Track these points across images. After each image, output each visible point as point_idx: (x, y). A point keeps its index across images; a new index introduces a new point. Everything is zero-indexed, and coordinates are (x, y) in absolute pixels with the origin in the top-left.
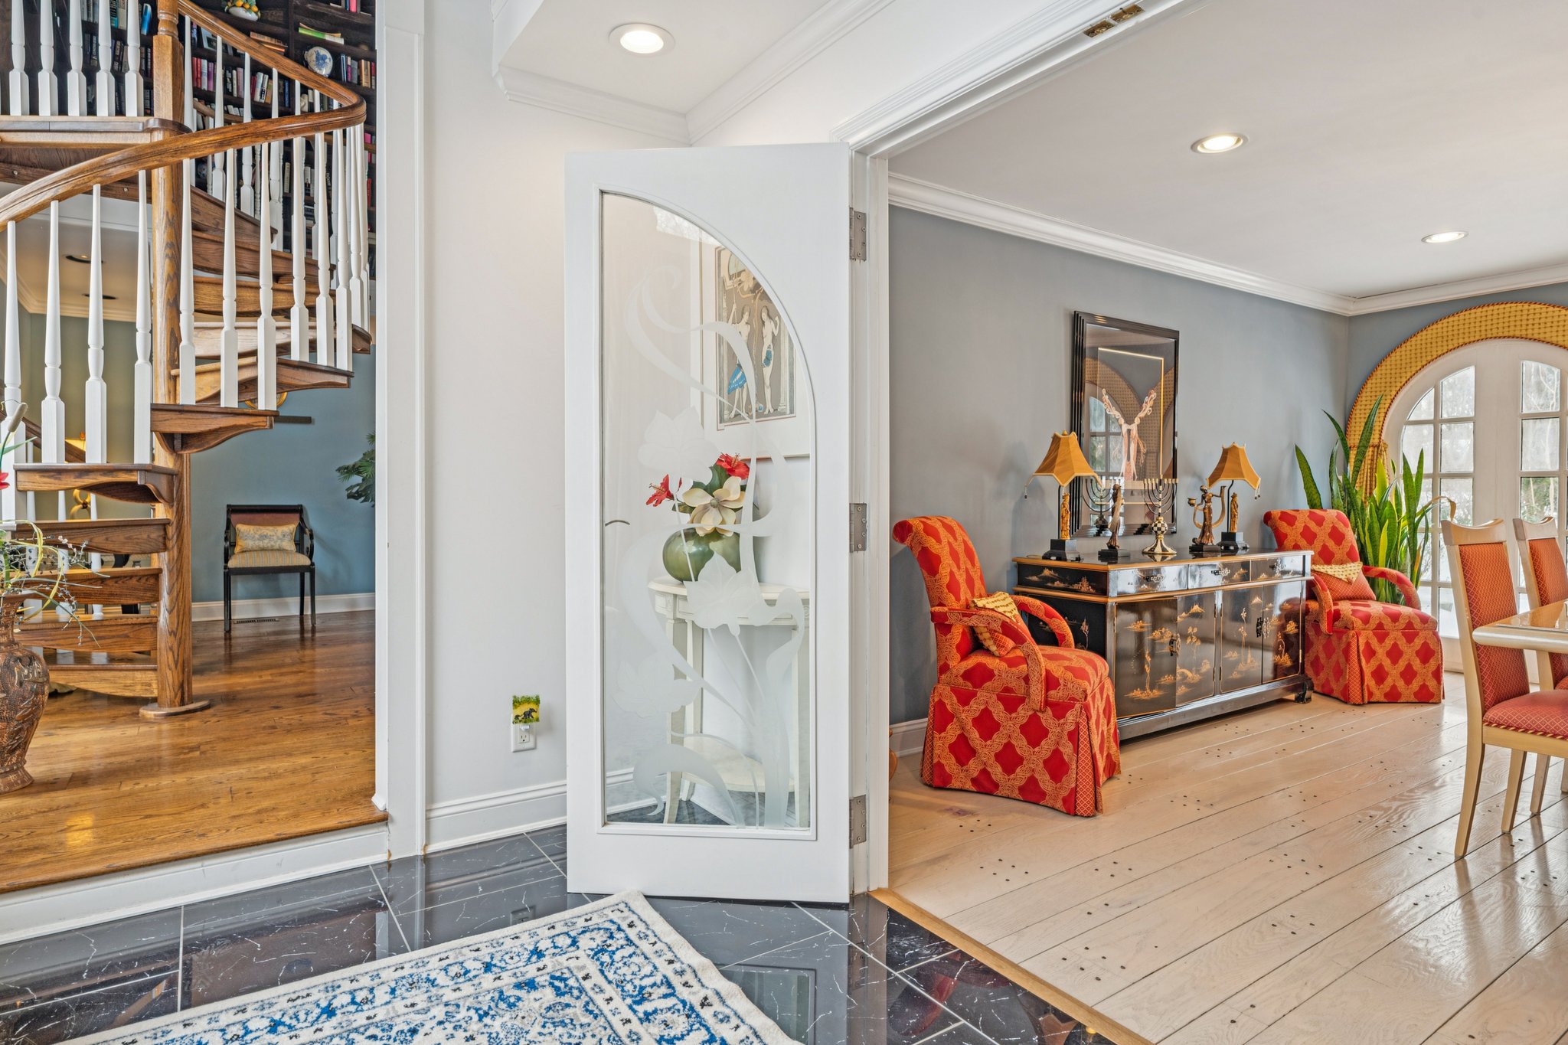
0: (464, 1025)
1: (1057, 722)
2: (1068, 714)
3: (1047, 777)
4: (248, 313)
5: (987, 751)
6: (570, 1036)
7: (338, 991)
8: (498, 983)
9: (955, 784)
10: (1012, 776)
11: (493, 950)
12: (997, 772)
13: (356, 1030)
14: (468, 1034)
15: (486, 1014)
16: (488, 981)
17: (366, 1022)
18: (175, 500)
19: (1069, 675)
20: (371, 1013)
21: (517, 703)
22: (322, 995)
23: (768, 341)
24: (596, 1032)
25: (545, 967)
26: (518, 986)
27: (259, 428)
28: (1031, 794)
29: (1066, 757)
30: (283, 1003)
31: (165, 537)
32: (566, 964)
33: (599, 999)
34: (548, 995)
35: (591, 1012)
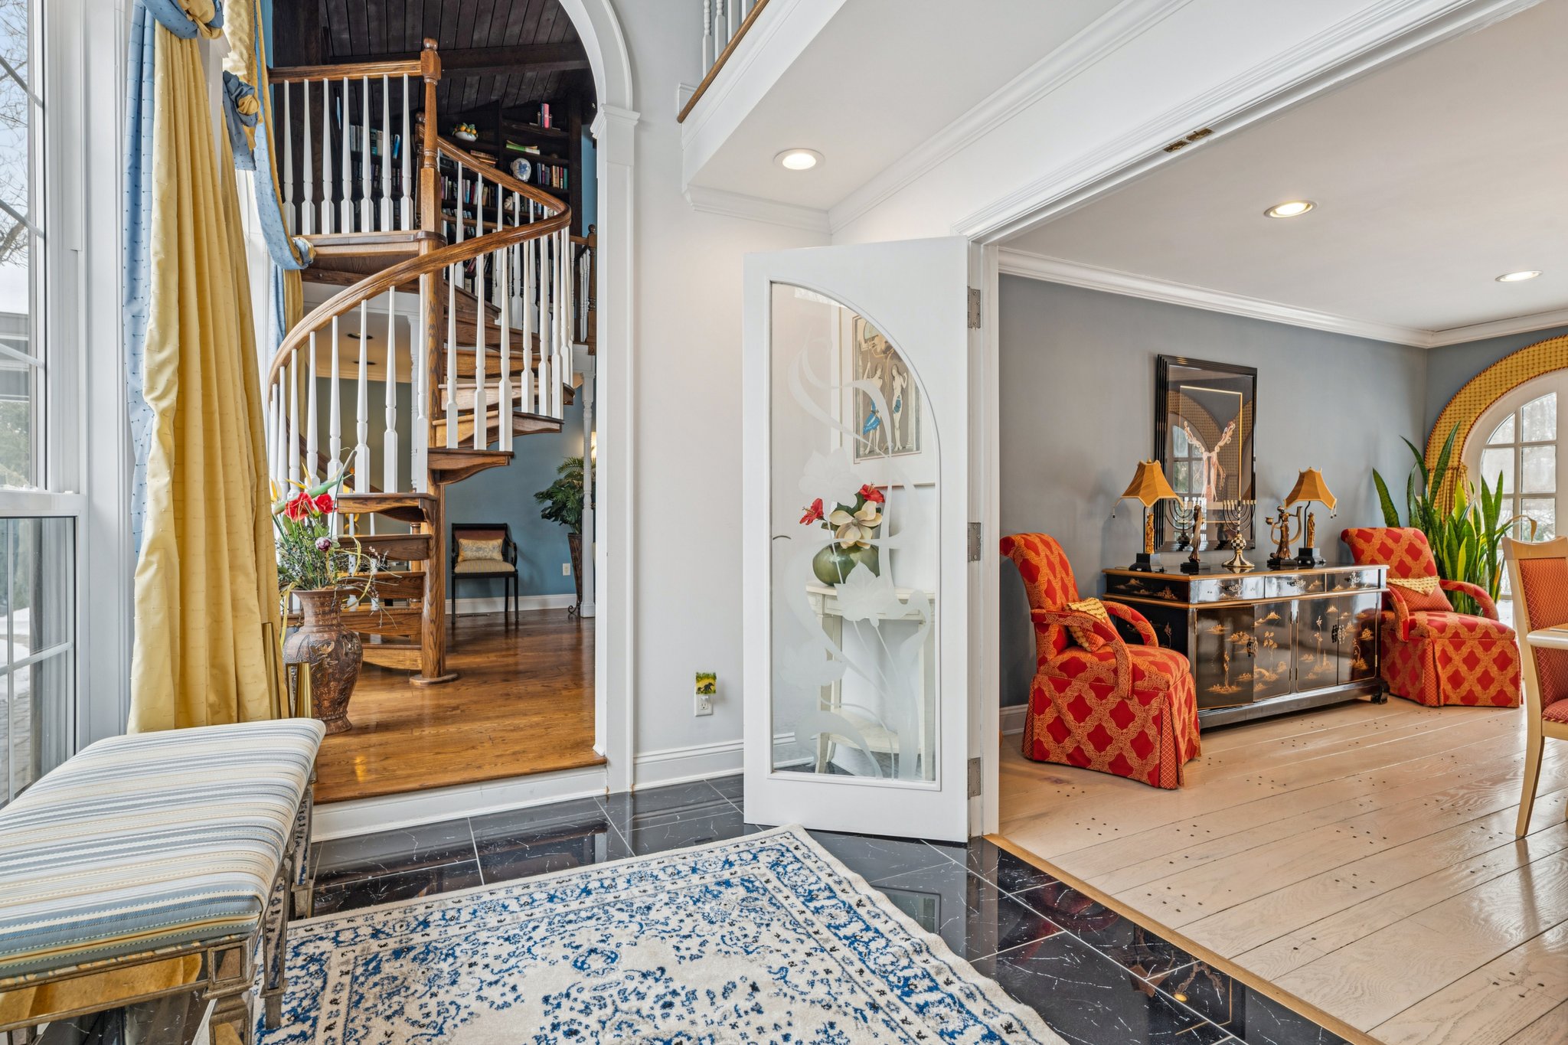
0: (684, 907)
1: (1143, 708)
2: (1153, 701)
3: (1134, 755)
4: (493, 376)
5: (1080, 731)
6: (762, 919)
7: (590, 879)
8: (703, 881)
9: (1053, 758)
10: (1103, 753)
11: (696, 859)
12: (1089, 749)
13: (608, 904)
14: (688, 913)
15: (698, 900)
16: (695, 879)
17: (614, 900)
18: (435, 521)
19: (1154, 669)
20: (617, 894)
21: (699, 678)
22: (580, 881)
23: (897, 392)
24: (780, 917)
25: (735, 873)
26: (719, 884)
27: (502, 465)
28: (1120, 769)
29: (1150, 738)
30: (553, 884)
31: (428, 548)
32: (751, 871)
33: (780, 897)
34: (741, 892)
35: (775, 905)
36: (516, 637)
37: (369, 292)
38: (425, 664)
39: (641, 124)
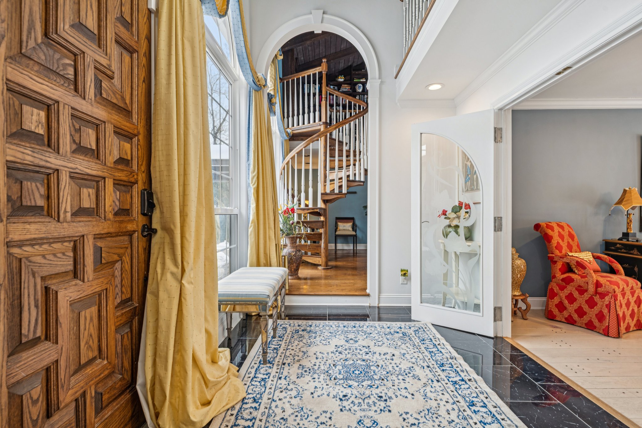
0: (381, 335)
1: (601, 300)
2: (606, 298)
3: (597, 321)
4: (341, 168)
5: (571, 309)
6: (404, 342)
7: (357, 324)
8: (390, 330)
9: (557, 319)
10: (582, 319)
11: (390, 325)
12: (575, 316)
13: (359, 330)
15: (386, 334)
16: (388, 330)
17: (361, 330)
18: (325, 216)
19: (608, 283)
20: (363, 329)
21: (402, 271)
22: (353, 324)
24: (410, 343)
25: (402, 330)
26: (395, 332)
27: (343, 198)
28: (590, 326)
29: (605, 314)
30: (346, 324)
31: (323, 225)
32: (407, 331)
33: (413, 338)
34: (401, 335)
35: (410, 340)
36: (356, 257)
37: (305, 145)
38: (322, 262)
39: (382, 83)
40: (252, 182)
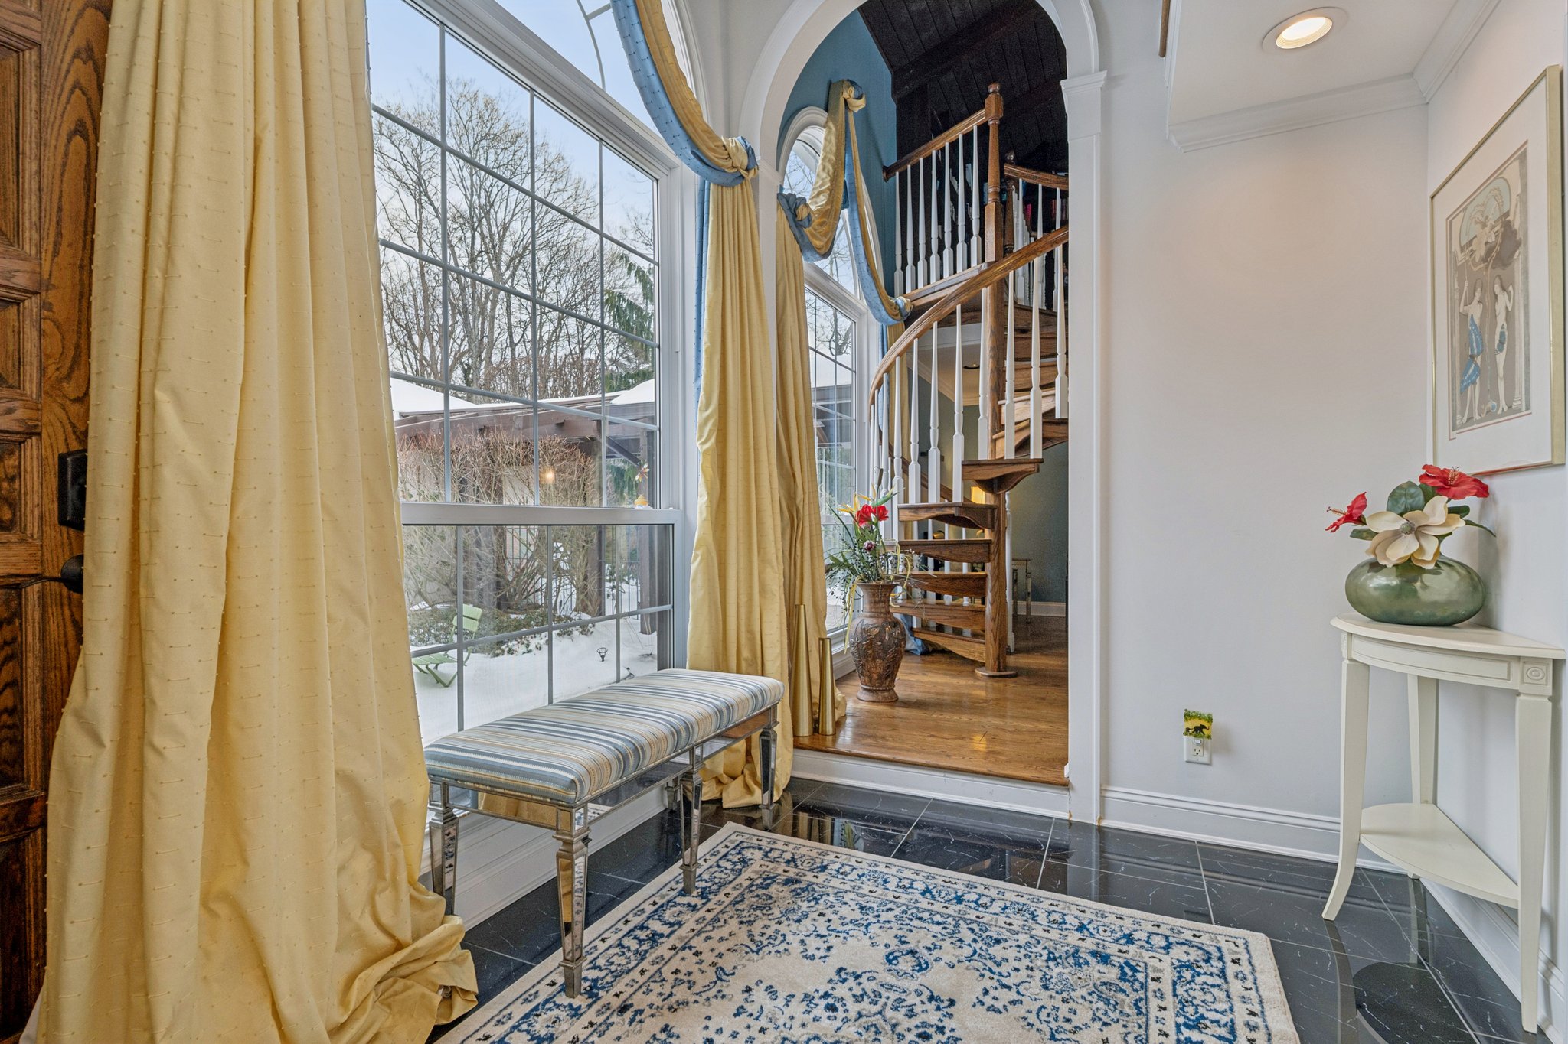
0: (1033, 957)
6: (1106, 1014)
7: (974, 890)
8: (1080, 943)
11: (1093, 917)
13: (965, 920)
14: (1031, 965)
15: (1054, 959)
16: (1073, 938)
17: (974, 918)
18: (995, 528)
20: (981, 915)
21: (1188, 716)
22: (963, 887)
23: (1501, 320)
24: (1130, 1025)
25: (1127, 952)
26: (1094, 954)
27: (1030, 473)
30: (939, 881)
32: (1146, 959)
33: (1154, 1003)
34: (1112, 974)
35: (1138, 1008)
38: (987, 658)
40: (701, 437)
